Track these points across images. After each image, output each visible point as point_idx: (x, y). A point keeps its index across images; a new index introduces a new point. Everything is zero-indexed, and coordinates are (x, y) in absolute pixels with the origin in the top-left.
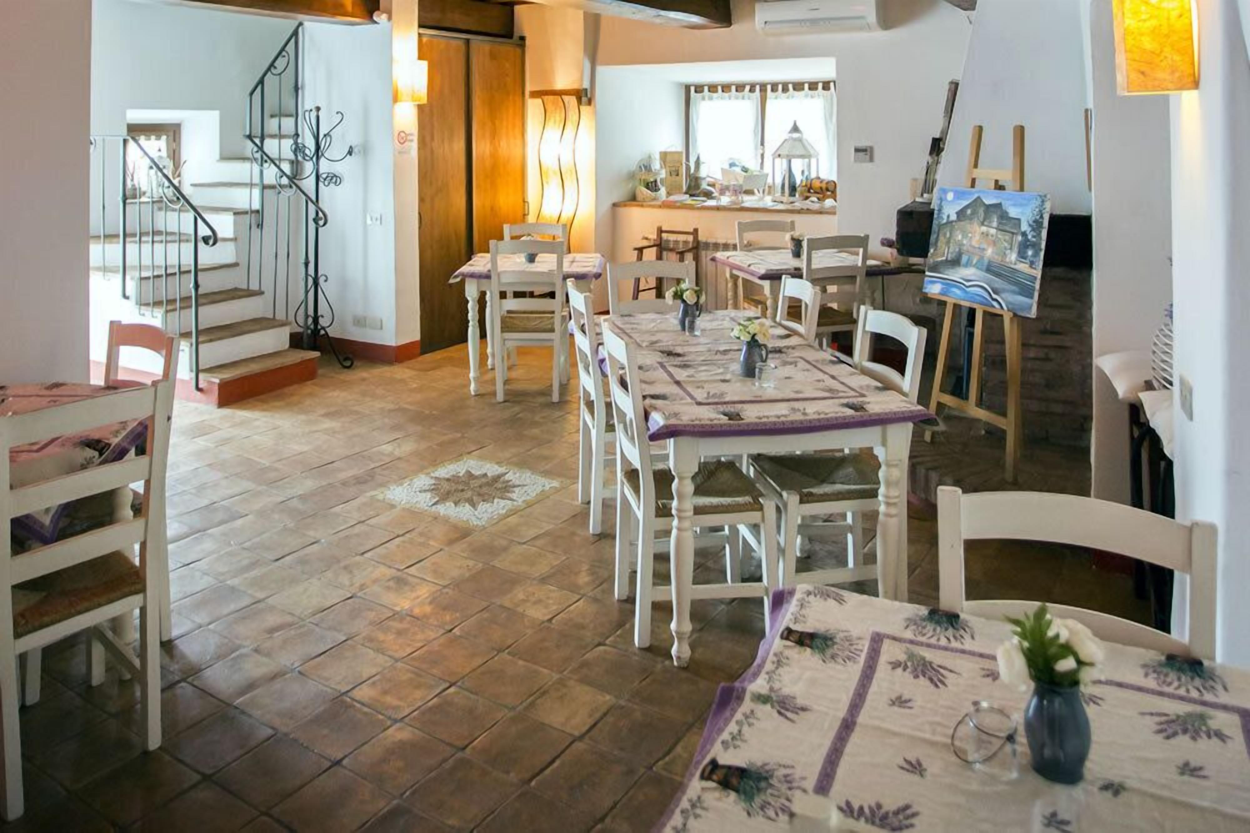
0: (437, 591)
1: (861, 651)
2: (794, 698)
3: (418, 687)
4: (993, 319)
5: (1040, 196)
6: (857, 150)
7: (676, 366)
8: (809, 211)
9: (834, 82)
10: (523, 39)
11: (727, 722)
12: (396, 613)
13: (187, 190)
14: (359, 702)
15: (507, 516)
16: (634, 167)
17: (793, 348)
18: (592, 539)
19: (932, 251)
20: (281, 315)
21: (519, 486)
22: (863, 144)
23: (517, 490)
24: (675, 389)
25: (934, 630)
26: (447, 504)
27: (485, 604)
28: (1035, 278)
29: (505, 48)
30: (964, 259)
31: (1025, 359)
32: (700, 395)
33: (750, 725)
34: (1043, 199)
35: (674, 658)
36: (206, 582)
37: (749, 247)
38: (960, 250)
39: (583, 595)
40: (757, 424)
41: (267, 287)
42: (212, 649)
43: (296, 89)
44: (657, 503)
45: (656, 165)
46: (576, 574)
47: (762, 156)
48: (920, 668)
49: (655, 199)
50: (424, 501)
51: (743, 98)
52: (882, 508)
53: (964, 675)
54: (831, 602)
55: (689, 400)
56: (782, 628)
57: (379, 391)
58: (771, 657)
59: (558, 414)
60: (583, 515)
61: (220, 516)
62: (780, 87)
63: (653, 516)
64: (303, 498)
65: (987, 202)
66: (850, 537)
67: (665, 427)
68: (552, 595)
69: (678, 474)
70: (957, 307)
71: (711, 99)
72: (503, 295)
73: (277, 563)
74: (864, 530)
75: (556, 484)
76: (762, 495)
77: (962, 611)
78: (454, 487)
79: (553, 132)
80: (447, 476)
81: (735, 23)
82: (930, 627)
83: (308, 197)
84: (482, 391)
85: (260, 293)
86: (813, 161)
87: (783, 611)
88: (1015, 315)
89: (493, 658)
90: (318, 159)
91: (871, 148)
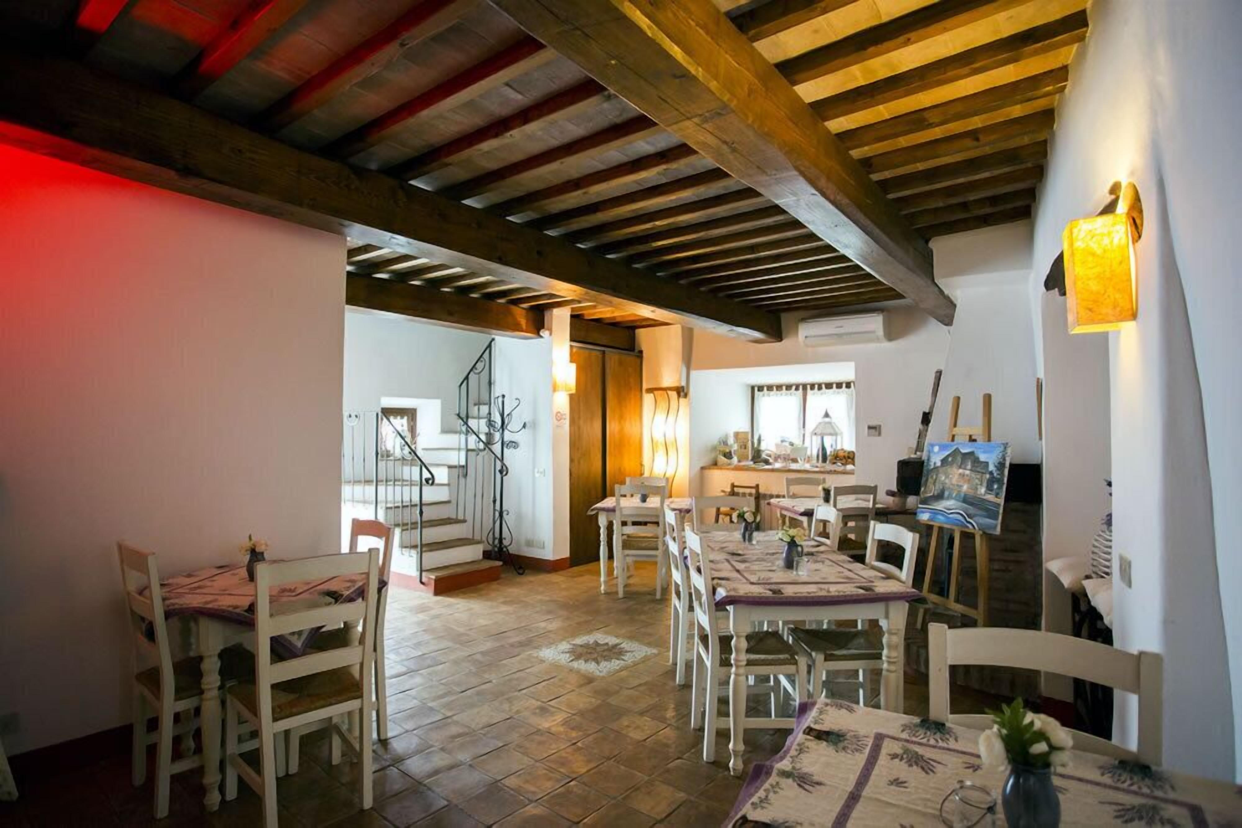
0: (568, 717)
1: (867, 745)
2: (813, 775)
3: (550, 779)
4: (967, 536)
5: (1003, 444)
6: (870, 428)
7: (737, 561)
8: (836, 472)
9: (854, 383)
10: (641, 352)
11: (758, 789)
12: (539, 730)
13: (420, 453)
14: (508, 787)
15: (621, 670)
16: (715, 442)
17: (822, 552)
18: (678, 688)
19: (922, 489)
20: (477, 537)
21: (629, 651)
22: (874, 423)
23: (628, 654)
24: (735, 575)
25: (925, 733)
26: (580, 661)
27: (600, 727)
28: (999, 505)
29: (629, 358)
30: (946, 494)
31: (991, 570)
32: (753, 579)
33: (775, 792)
34: (1006, 446)
35: (731, 770)
36: (415, 703)
37: (794, 496)
38: (943, 488)
39: (669, 725)
40: (793, 597)
41: (469, 518)
42: (413, 747)
43: (490, 383)
44: (721, 656)
45: (731, 441)
46: (666, 710)
47: (804, 435)
48: (914, 760)
49: (729, 464)
50: (564, 659)
51: (791, 394)
52: (885, 666)
53: (950, 766)
54: (844, 711)
55: (745, 581)
56: (805, 727)
57: (541, 589)
58: (795, 747)
59: (660, 607)
60: (672, 672)
61: (429, 662)
62: (816, 386)
63: (718, 665)
64: (482, 653)
65: (963, 451)
66: (861, 692)
67: (727, 597)
68: (647, 723)
69: (736, 633)
70: (941, 529)
71: (769, 395)
72: (624, 524)
73: (462, 694)
74: (872, 689)
75: (655, 651)
76: (797, 654)
77: (947, 721)
78: (585, 650)
79: (660, 416)
80: (581, 644)
81: (786, 337)
82: (921, 732)
83: (496, 456)
84: (609, 591)
85: (464, 521)
86: (839, 438)
87: (806, 716)
88: (984, 533)
89: (603, 763)
90: (503, 430)
91: (880, 426)
